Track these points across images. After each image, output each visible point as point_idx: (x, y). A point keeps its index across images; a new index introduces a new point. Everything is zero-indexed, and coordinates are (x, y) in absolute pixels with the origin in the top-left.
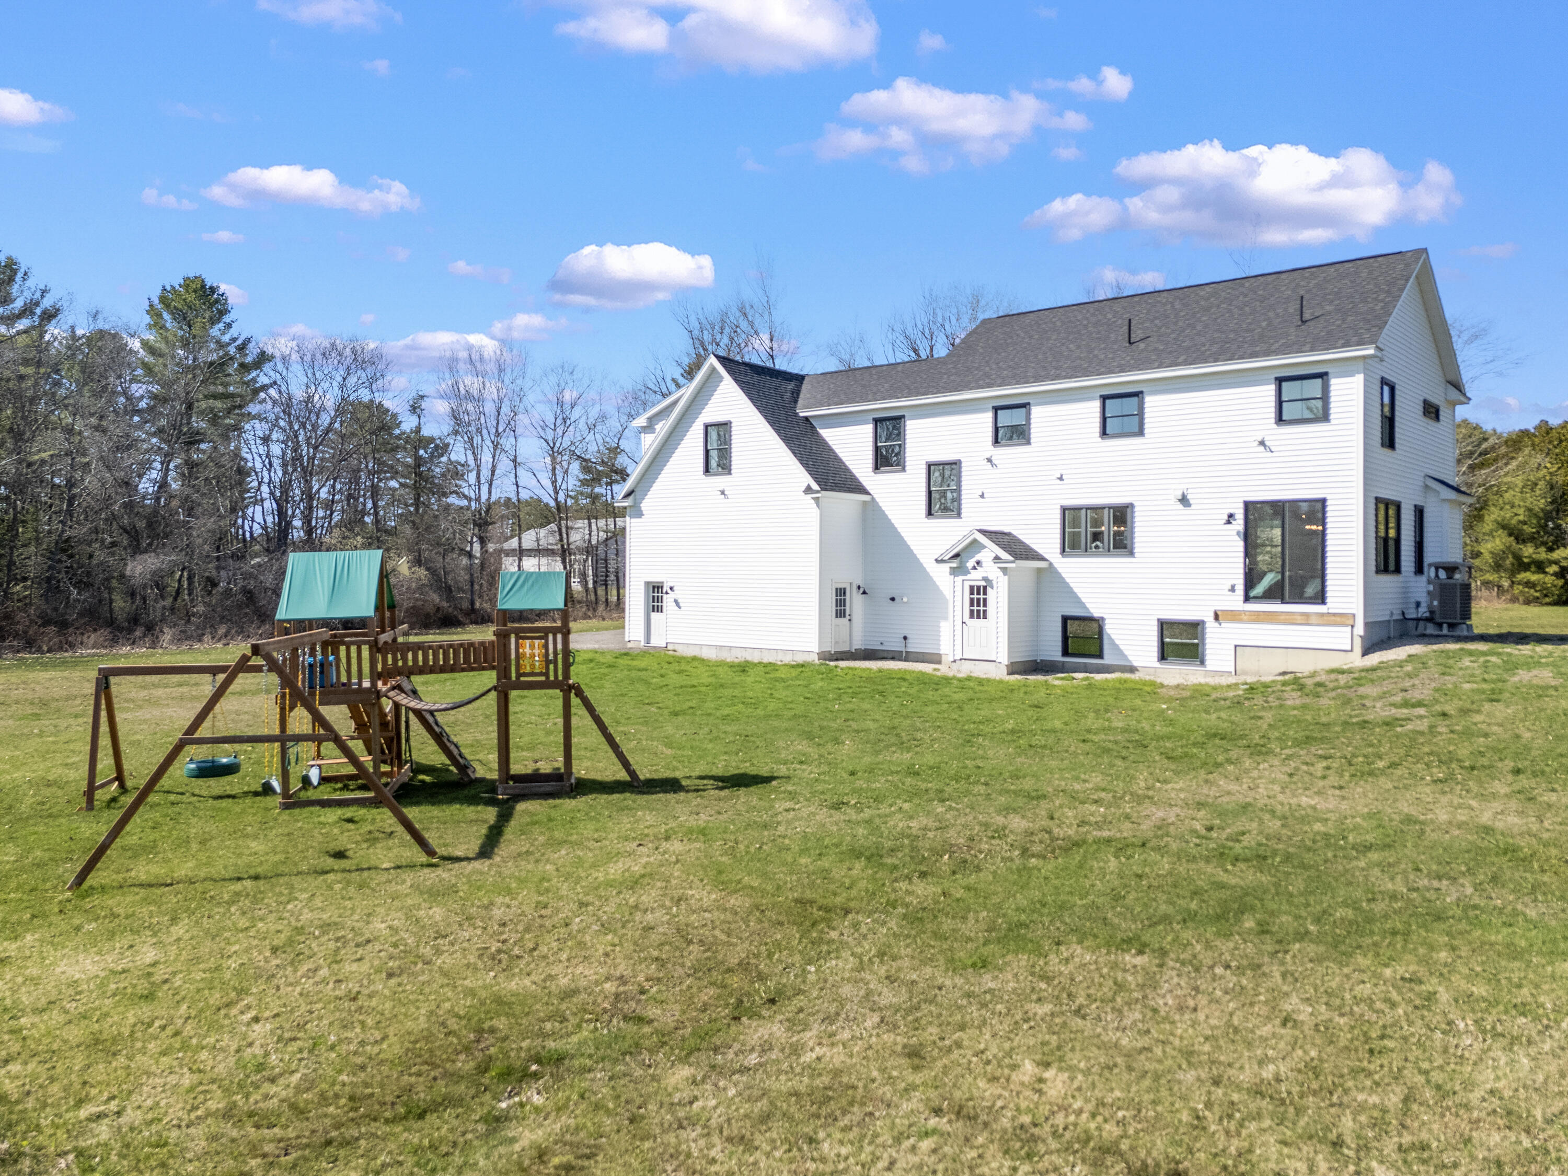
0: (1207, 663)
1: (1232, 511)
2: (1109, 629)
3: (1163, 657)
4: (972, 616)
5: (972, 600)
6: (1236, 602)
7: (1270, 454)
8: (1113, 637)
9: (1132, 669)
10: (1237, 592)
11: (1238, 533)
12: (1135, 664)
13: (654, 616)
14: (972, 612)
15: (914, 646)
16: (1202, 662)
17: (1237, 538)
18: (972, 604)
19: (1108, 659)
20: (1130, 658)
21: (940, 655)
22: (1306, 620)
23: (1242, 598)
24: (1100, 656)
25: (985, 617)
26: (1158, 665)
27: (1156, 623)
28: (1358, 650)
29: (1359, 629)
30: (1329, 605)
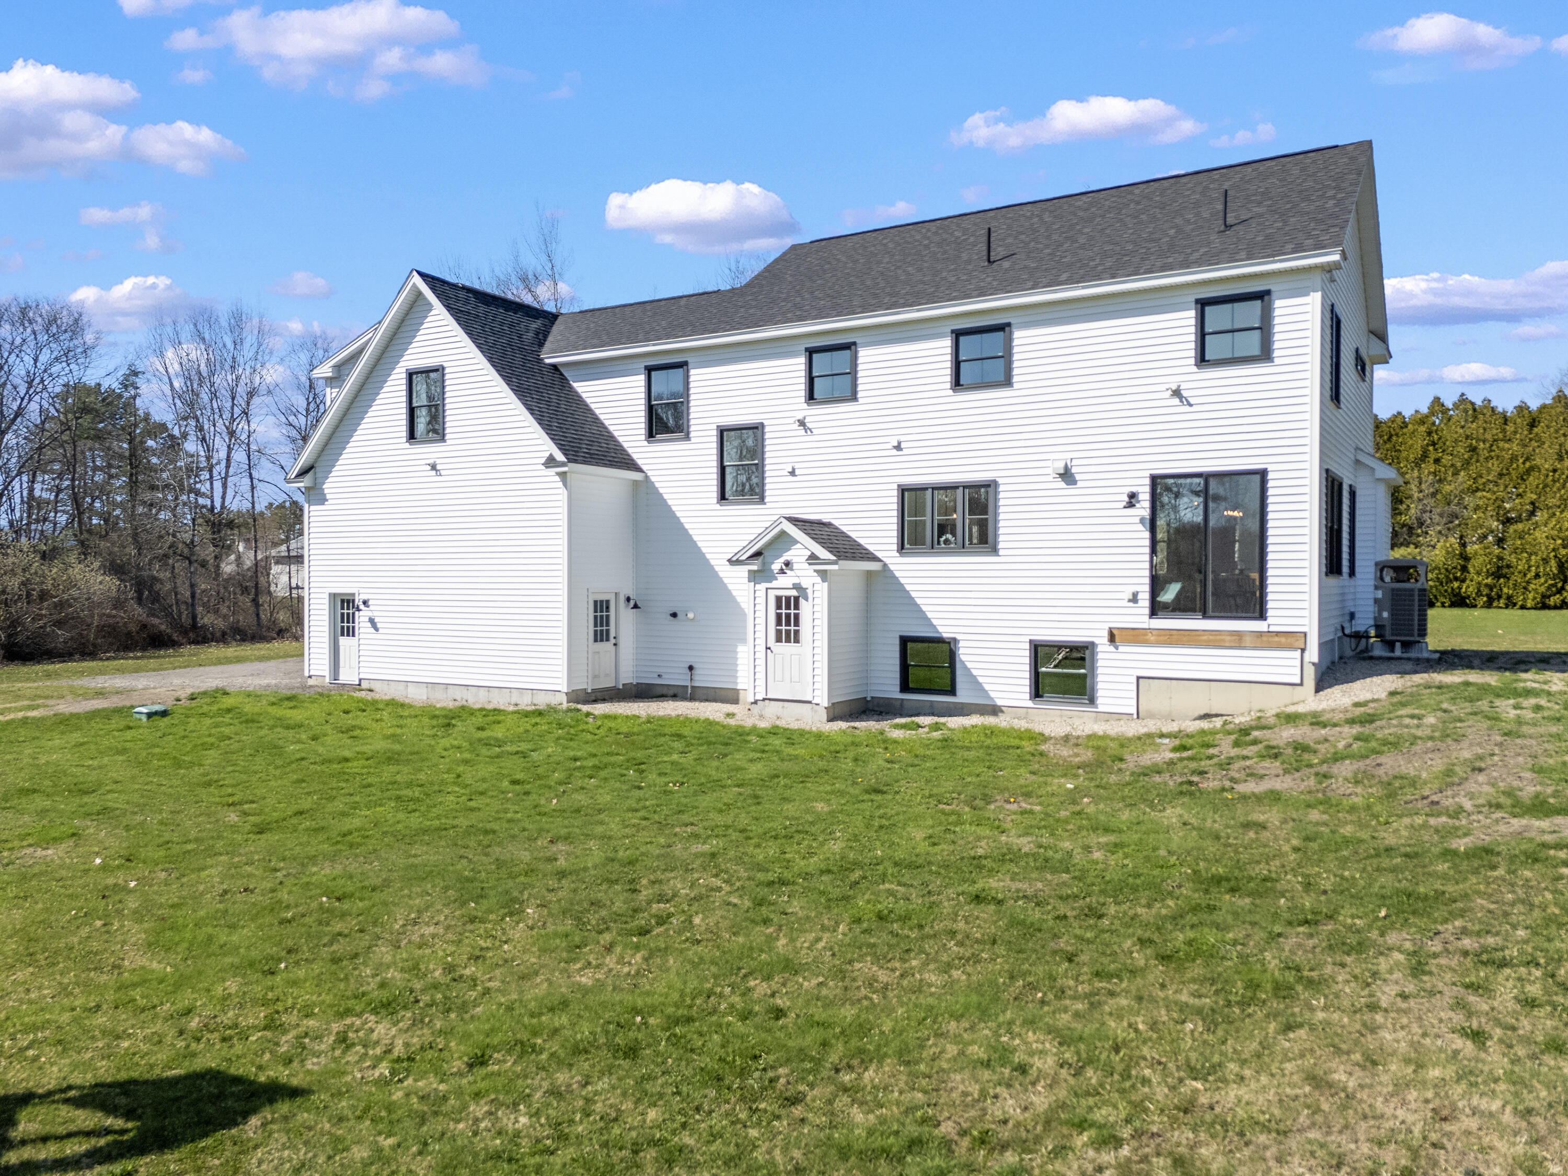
0: (1099, 701)
1: (1134, 489)
2: (964, 654)
3: (1037, 693)
4: (779, 640)
5: (779, 616)
6: (1139, 616)
7: (1188, 409)
8: (969, 665)
9: (995, 710)
10: (1141, 603)
11: (1142, 521)
12: (999, 702)
13: (344, 641)
14: (778, 633)
15: (703, 680)
16: (1092, 701)
17: (1141, 527)
18: (779, 622)
19: (963, 696)
20: (992, 694)
21: (737, 691)
22: (1238, 641)
23: (1147, 611)
24: (952, 692)
25: (797, 641)
26: (1030, 704)
27: (1027, 646)
28: (1310, 682)
29: (1313, 654)
30: (1270, 621)
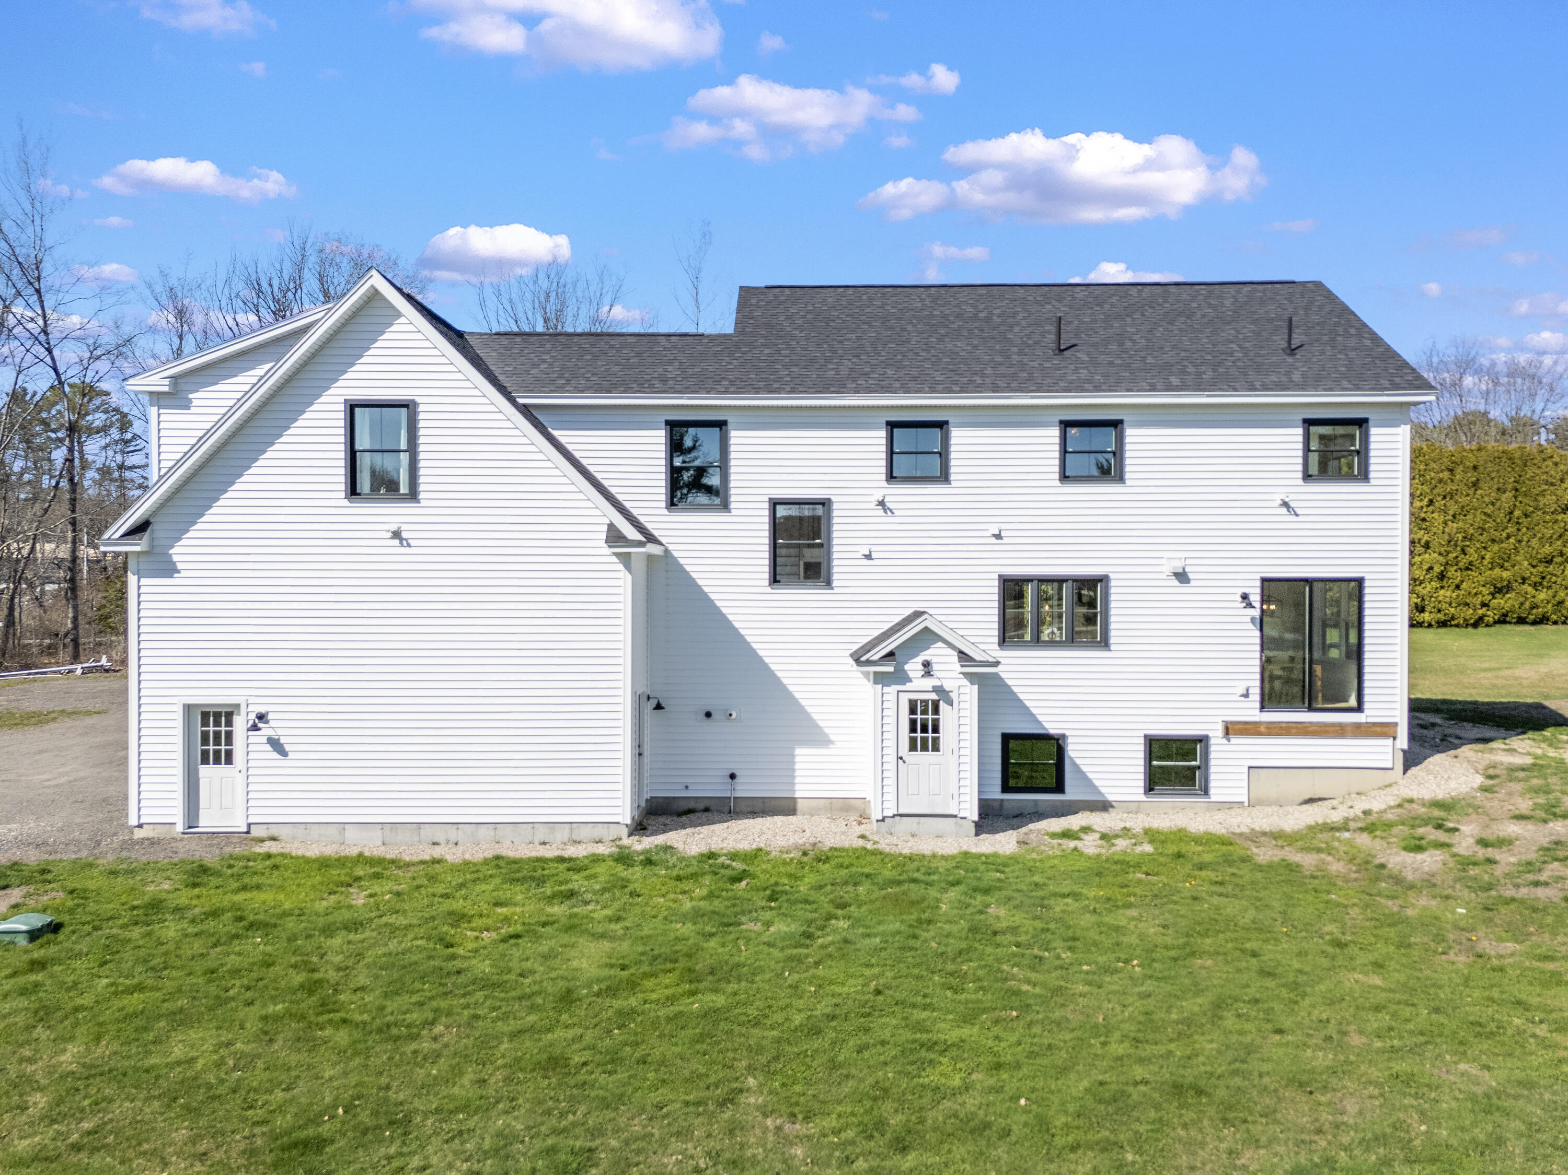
0: (1212, 791)
1: (1246, 590)
2: (1073, 751)
3: (1150, 788)
4: (913, 748)
5: (913, 723)
6: (1251, 711)
7: (1294, 518)
8: (1078, 761)
9: (1104, 806)
10: (1251, 697)
11: (1253, 620)
12: (1110, 798)
13: (206, 772)
14: (913, 742)
16: (1206, 792)
17: (1251, 626)
18: (913, 729)
19: (1072, 792)
20: (1103, 790)
21: (794, 799)
22: (1340, 731)
23: (1258, 705)
24: (1059, 788)
25: (936, 748)
26: (1143, 798)
27: (1142, 741)
28: (1400, 767)
29: (1403, 741)
30: (1367, 712)
